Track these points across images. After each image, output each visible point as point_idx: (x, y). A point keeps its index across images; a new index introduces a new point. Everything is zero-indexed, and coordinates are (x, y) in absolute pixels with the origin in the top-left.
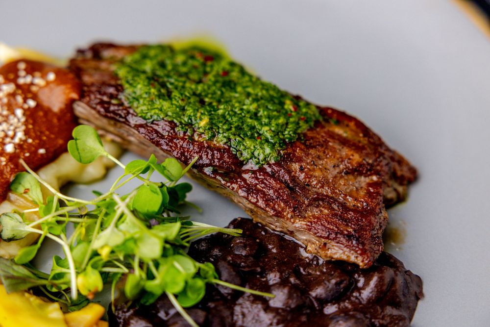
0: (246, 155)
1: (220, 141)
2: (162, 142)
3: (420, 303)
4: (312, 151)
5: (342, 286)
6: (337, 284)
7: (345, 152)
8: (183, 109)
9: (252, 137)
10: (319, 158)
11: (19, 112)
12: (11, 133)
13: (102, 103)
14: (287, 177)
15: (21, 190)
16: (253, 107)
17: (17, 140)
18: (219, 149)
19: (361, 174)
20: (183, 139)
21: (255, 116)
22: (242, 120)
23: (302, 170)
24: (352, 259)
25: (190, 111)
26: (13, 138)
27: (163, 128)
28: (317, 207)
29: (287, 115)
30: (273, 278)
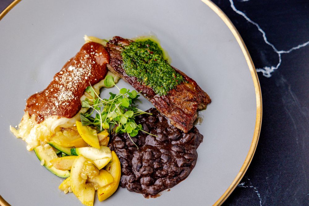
0: (157, 92)
1: (150, 86)
2: (132, 84)
3: (201, 143)
4: (178, 93)
5: (178, 136)
6: (177, 136)
7: (188, 94)
8: (140, 73)
9: (160, 86)
10: (179, 95)
11: (90, 65)
12: (87, 72)
13: (116, 66)
14: (168, 101)
15: (88, 91)
16: (162, 75)
17: (88, 75)
18: (149, 89)
19: (191, 101)
20: (139, 84)
21: (162, 78)
22: (158, 80)
23: (173, 99)
24: (182, 129)
25: (142, 74)
26: (88, 74)
27: (133, 79)
28: (176, 111)
29: (172, 79)
30: (159, 131)
